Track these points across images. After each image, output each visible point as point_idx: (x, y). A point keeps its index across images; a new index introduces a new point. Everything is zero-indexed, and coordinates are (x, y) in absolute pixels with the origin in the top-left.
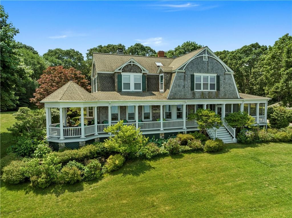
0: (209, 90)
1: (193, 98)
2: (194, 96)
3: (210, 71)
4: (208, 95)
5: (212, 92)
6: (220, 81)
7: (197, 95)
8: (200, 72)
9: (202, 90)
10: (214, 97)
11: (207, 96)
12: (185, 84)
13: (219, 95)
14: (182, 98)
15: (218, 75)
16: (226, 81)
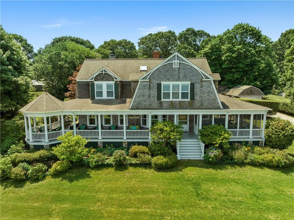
0: (180, 99)
1: (160, 108)
2: (161, 106)
3: (181, 78)
4: (179, 105)
5: (185, 101)
6: (195, 89)
7: (165, 105)
8: (169, 80)
9: (171, 99)
10: (187, 107)
11: (177, 106)
12: (150, 94)
13: (193, 105)
14: (146, 108)
15: (193, 82)
16: (204, 89)
